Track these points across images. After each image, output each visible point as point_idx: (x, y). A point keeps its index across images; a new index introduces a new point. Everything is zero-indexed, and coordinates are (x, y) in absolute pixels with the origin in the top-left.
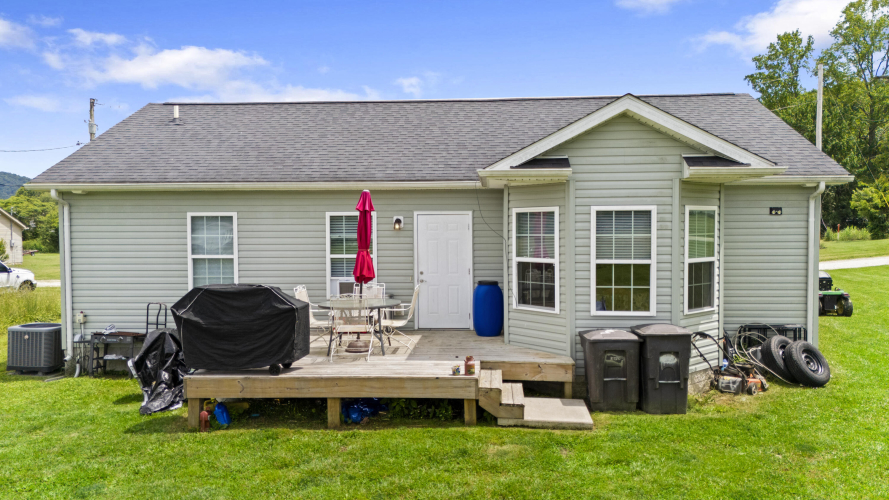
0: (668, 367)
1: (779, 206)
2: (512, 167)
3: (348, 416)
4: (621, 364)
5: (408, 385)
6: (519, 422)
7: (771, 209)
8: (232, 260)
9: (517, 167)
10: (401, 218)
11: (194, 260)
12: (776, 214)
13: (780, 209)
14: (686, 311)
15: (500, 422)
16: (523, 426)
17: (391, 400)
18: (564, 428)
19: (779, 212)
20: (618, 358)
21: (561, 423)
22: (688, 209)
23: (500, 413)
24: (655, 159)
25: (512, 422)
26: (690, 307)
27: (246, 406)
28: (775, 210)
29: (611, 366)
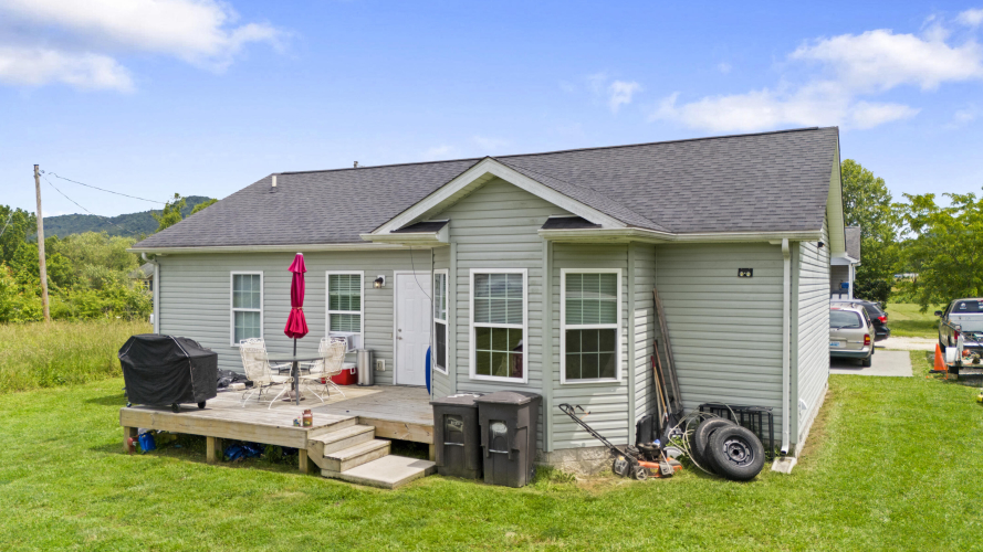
0: (499, 436)
1: (749, 267)
2: (392, 232)
3: (226, 454)
4: (461, 429)
5: (258, 431)
6: (337, 475)
7: (740, 270)
8: (259, 313)
9: (397, 231)
10: (383, 277)
11: (236, 313)
12: (745, 276)
13: (751, 270)
14: (563, 380)
15: (324, 473)
16: (340, 479)
17: (266, 445)
18: (370, 485)
19: (748, 274)
20: (458, 422)
21: (368, 480)
22: (563, 272)
23: (322, 464)
24: (526, 220)
25: (331, 474)
26: (569, 376)
27: (175, 438)
28: (746, 272)
29: (452, 431)
